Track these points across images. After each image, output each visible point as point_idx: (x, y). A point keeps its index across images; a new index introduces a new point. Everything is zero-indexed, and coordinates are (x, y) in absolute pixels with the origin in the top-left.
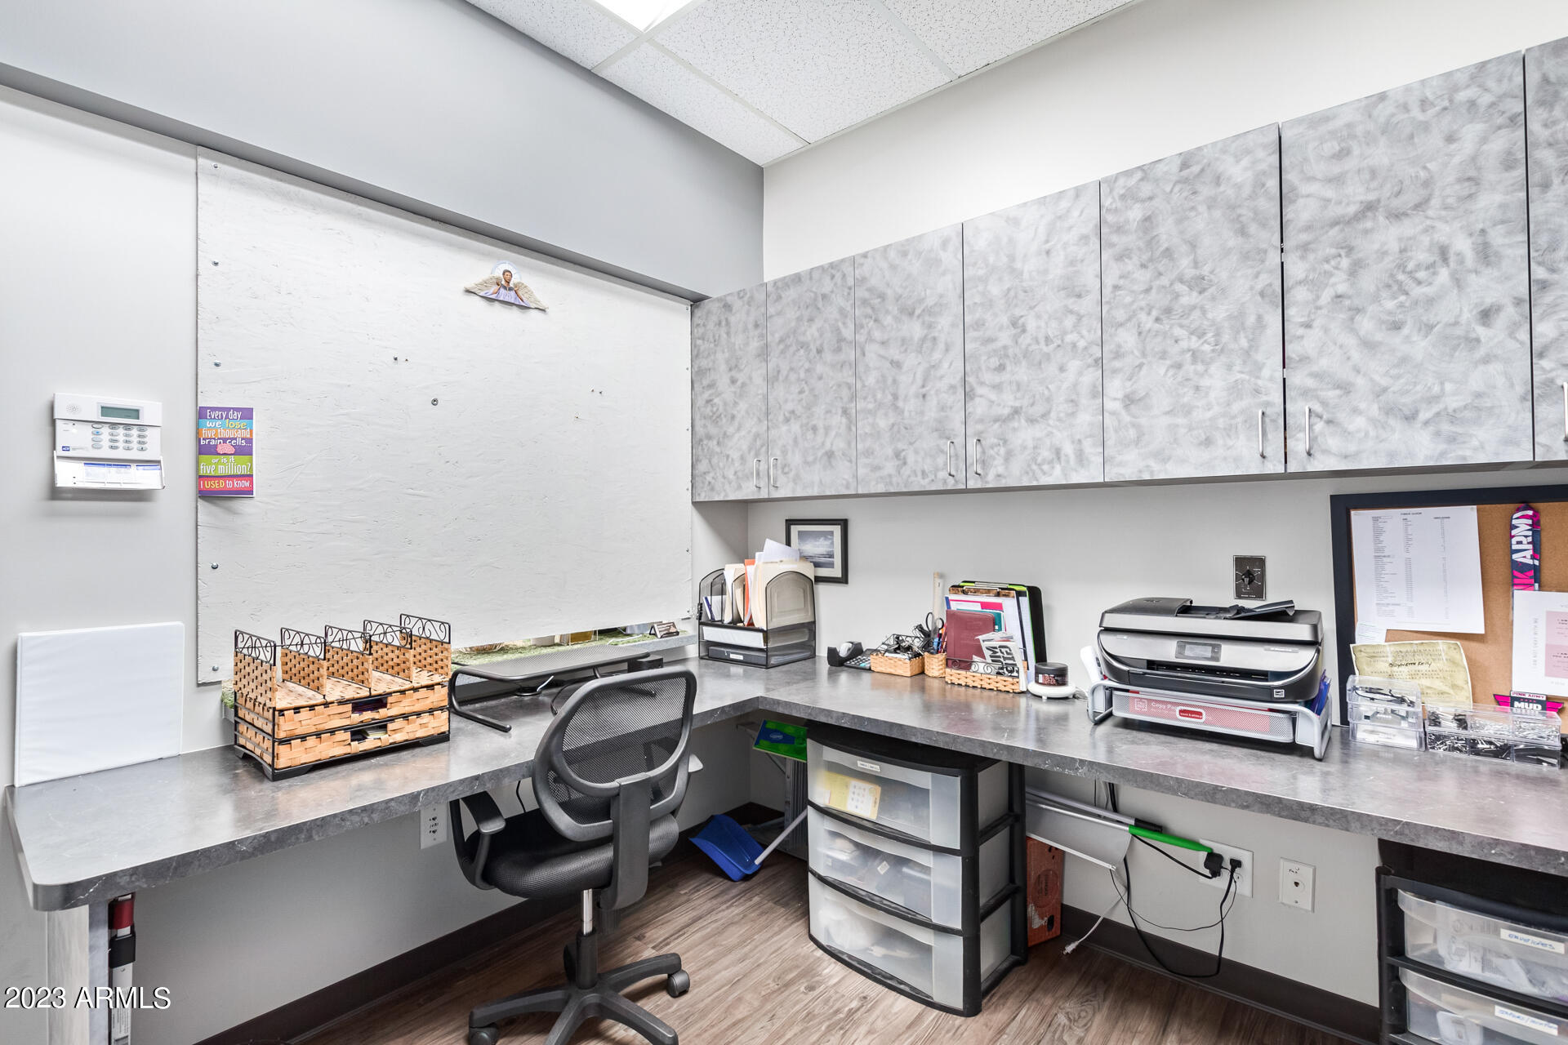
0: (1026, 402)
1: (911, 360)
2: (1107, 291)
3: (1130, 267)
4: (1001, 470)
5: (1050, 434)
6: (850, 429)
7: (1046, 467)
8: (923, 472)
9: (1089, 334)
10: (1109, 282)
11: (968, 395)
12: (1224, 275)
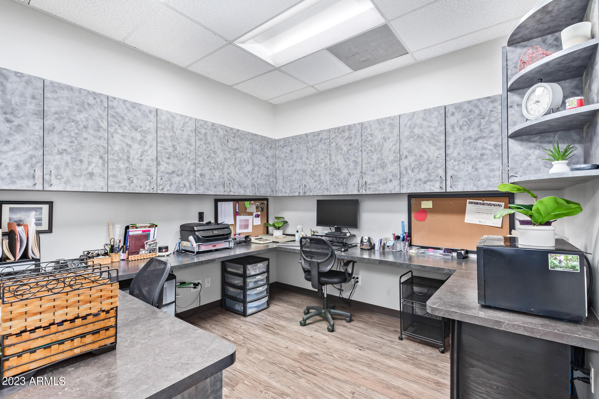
0: (176, 170)
1: (135, 146)
2: (197, 147)
3: (202, 143)
4: (168, 188)
5: (183, 180)
6: (104, 165)
7: (181, 189)
8: (140, 186)
9: (192, 156)
10: (198, 145)
11: (158, 164)
12: (219, 152)
